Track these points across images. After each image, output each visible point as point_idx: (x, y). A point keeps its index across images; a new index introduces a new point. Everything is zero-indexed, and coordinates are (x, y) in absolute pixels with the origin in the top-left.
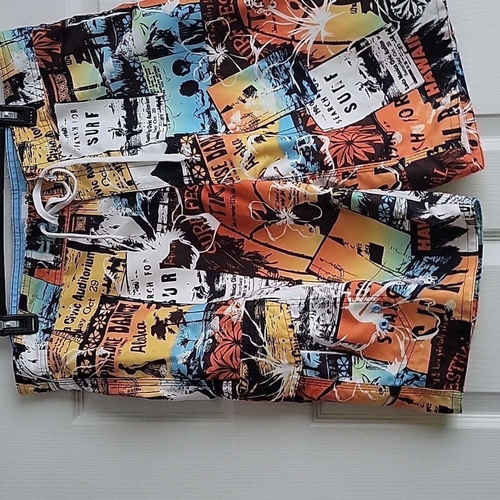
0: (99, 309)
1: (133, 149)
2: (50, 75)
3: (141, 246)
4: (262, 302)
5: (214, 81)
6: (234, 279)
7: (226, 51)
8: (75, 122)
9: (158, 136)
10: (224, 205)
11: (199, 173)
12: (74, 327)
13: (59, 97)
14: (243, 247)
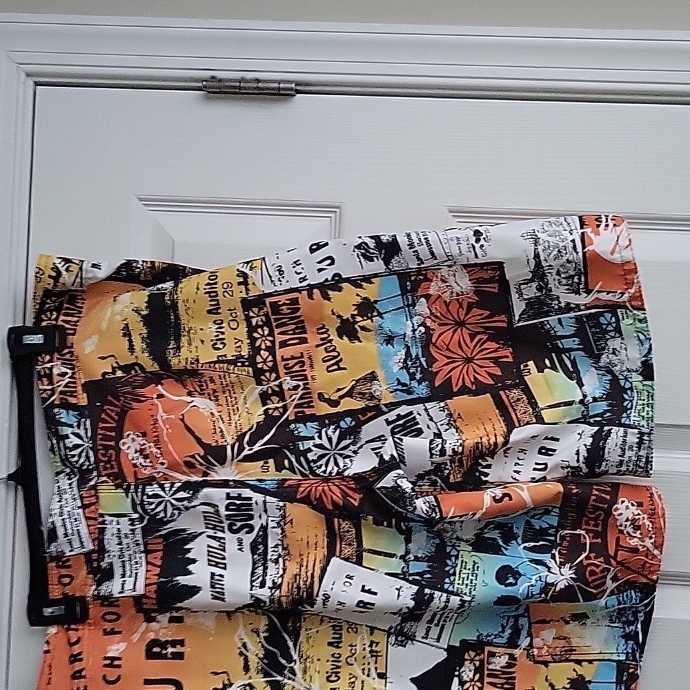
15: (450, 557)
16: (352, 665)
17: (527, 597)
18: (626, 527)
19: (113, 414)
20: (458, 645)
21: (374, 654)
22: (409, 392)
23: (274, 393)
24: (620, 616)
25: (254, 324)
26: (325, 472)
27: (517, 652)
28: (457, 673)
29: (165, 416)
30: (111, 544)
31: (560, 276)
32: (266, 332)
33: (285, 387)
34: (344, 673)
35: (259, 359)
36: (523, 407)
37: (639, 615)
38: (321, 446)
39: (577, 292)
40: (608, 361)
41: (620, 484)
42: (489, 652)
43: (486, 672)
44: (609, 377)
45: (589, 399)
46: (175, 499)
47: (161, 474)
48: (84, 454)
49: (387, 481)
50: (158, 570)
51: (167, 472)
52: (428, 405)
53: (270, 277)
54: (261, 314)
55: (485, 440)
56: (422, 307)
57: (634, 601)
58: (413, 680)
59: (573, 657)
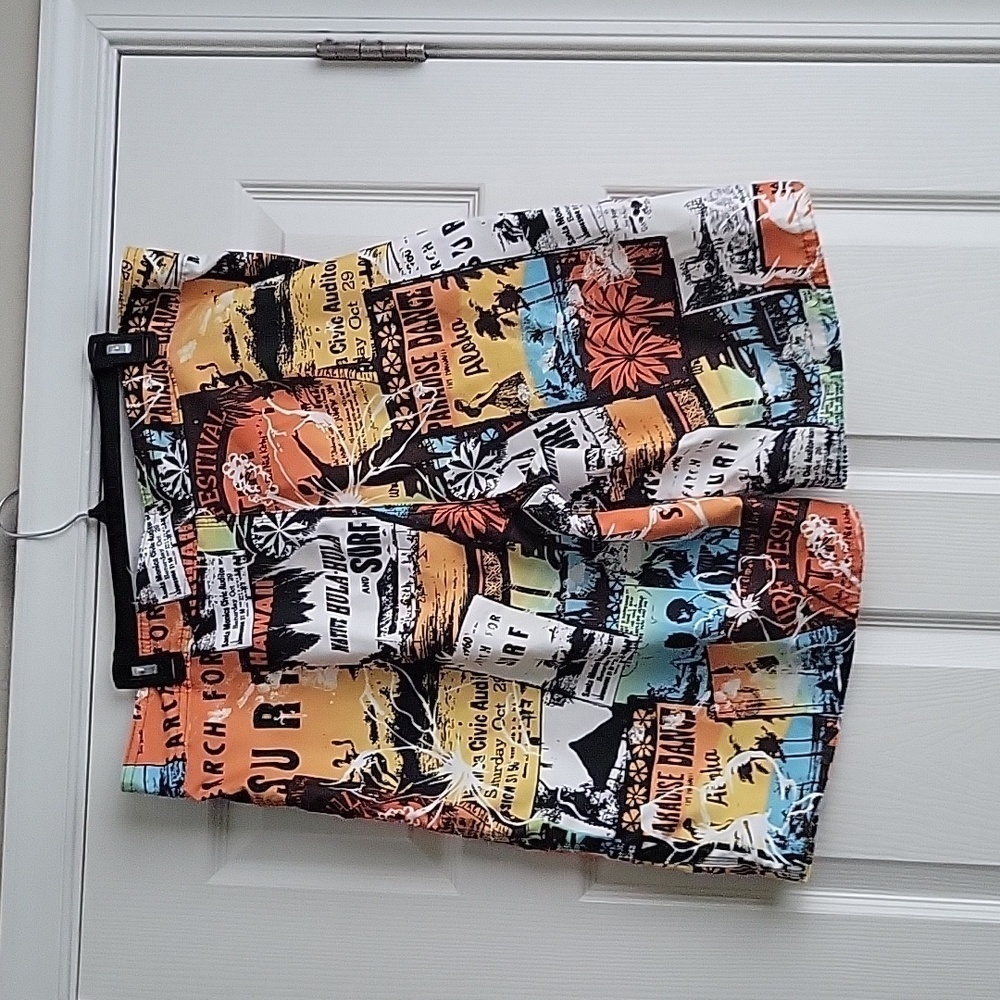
15: (613, 593)
16: (500, 729)
17: (704, 635)
18: (817, 548)
19: (214, 434)
20: (625, 702)
21: (526, 715)
22: (561, 396)
23: (404, 402)
24: (816, 658)
25: (379, 321)
26: (464, 495)
27: (695, 709)
28: (624, 736)
29: (275, 433)
30: (213, 588)
31: (732, 251)
32: (394, 330)
33: (417, 395)
34: (491, 740)
35: (385, 362)
36: (695, 410)
37: (837, 657)
38: (459, 464)
39: (753, 271)
40: (791, 352)
41: (809, 500)
42: (662, 709)
43: (659, 734)
44: (794, 372)
45: (771, 398)
46: (287, 531)
47: (272, 502)
48: (180, 482)
49: (537, 499)
50: (268, 619)
51: (278, 499)
52: (584, 411)
53: (398, 264)
54: (387, 307)
55: (650, 447)
56: (575, 295)
57: (830, 640)
58: (572, 745)
59: (762, 713)
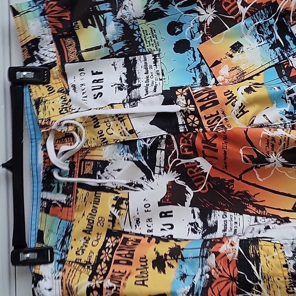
0: (106, 242)
1: (133, 101)
2: (61, 39)
3: (141, 186)
4: (255, 241)
5: (204, 39)
6: (225, 216)
7: (215, 11)
8: (82, 79)
9: (155, 89)
10: (216, 151)
11: (193, 122)
12: (84, 258)
13: (68, 58)
14: (233, 187)
